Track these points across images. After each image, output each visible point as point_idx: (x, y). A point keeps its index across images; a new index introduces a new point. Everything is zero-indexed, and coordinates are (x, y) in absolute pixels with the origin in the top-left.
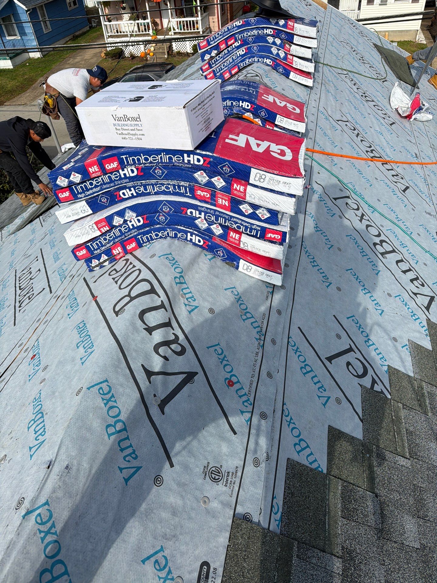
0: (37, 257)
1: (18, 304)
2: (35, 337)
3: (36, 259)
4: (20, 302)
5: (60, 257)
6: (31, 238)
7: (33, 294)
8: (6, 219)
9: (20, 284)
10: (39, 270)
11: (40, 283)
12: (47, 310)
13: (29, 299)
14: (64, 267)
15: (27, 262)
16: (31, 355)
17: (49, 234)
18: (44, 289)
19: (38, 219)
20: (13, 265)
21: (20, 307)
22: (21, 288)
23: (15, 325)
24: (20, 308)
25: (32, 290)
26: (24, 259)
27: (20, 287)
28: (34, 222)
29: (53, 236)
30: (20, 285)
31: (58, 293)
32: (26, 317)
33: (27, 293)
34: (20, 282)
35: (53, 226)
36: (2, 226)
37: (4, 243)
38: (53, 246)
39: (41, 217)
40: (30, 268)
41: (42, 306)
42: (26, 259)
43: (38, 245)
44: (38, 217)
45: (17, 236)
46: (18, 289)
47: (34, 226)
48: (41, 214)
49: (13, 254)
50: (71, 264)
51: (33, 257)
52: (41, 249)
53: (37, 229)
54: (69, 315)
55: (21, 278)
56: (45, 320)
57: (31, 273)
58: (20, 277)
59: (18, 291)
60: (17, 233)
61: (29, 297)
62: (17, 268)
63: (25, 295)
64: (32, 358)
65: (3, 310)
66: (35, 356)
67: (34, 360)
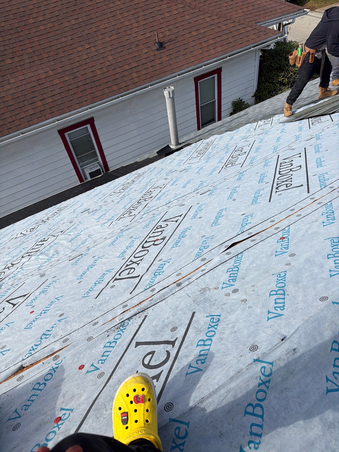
2: (286, 223)
5: (323, 164)
6: (298, 133)
7: (291, 184)
12: (302, 205)
14: (326, 176)
15: (289, 154)
16: (280, 235)
17: (315, 138)
19: (307, 120)
20: (277, 150)
23: (270, 201)
26: (286, 150)
28: (302, 121)
29: (319, 141)
31: (317, 196)
32: (281, 201)
35: (321, 133)
37: (272, 127)
38: (317, 151)
39: (310, 119)
40: (292, 161)
41: (298, 200)
42: (290, 151)
43: (303, 143)
44: (308, 118)
45: (285, 127)
47: (302, 124)
48: (311, 117)
49: (278, 140)
50: (335, 177)
51: (296, 152)
53: (304, 129)
54: (323, 222)
56: (298, 213)
57: (292, 165)
60: (286, 124)
61: (287, 184)
62: (280, 155)
64: (281, 239)
65: (262, 184)
66: (284, 238)
67: (283, 241)
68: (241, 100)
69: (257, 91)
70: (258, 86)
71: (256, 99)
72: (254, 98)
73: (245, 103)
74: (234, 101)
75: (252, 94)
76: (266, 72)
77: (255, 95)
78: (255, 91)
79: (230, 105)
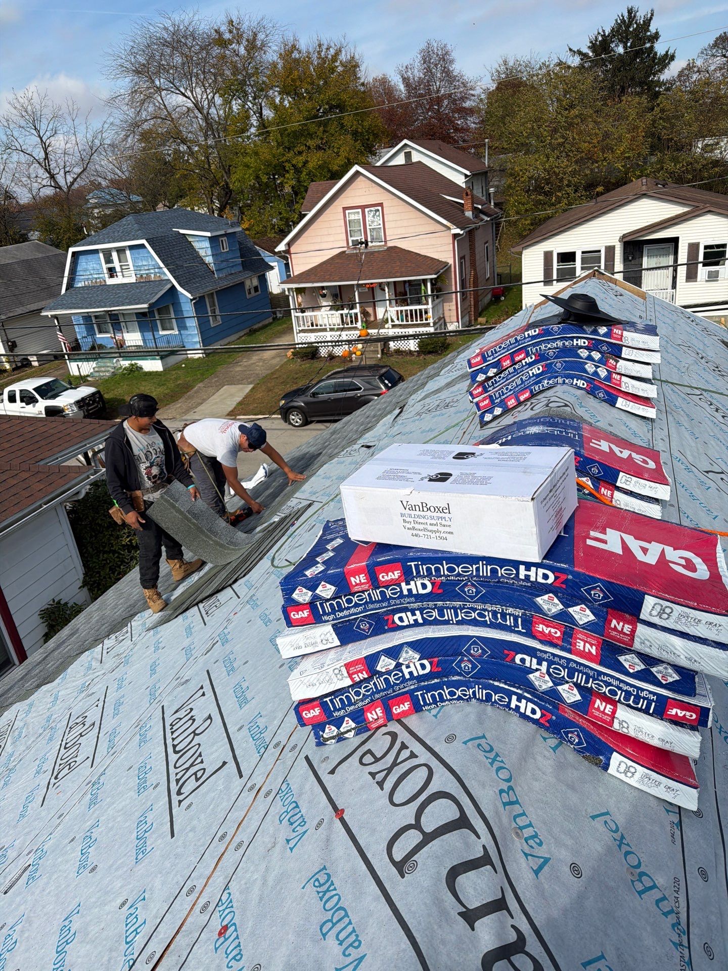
0: (202, 688)
1: (174, 788)
2: (219, 880)
3: (201, 692)
4: (178, 781)
5: (249, 695)
6: (186, 643)
7: (204, 769)
8: (139, 601)
9: (173, 739)
10: (210, 717)
11: (215, 748)
12: (237, 815)
13: (197, 780)
14: (261, 722)
15: (182, 694)
16: (216, 924)
17: (219, 643)
18: (225, 763)
19: (196, 608)
20: (157, 695)
21: (179, 793)
22: (177, 749)
23: (173, 835)
24: (181, 798)
25: (199, 760)
26: (175, 688)
27: (174, 746)
28: (188, 613)
29: (228, 647)
30: (176, 742)
31: (258, 780)
32: (195, 822)
33: (192, 765)
34: (174, 736)
35: (226, 628)
36: (132, 612)
37: (135, 644)
38: (231, 670)
39: (201, 605)
40: (191, 709)
41: (226, 805)
42: (181, 688)
43: (201, 660)
44: (197, 604)
45: (159, 636)
46: (170, 750)
47: (190, 620)
48: (201, 601)
49: (153, 670)
50: (275, 718)
51: (193, 686)
52: (208, 672)
53: (196, 629)
54: (288, 841)
55: (175, 728)
56: (237, 840)
57: (194, 720)
58: (171, 725)
59: (173, 757)
60: (159, 629)
61: (195, 774)
62: (165, 704)
63: (188, 769)
64: (220, 934)
65: (146, 793)
66: (225, 928)
67: (226, 940)
68: (59, 602)
69: (86, 574)
70: (85, 565)
71: (89, 590)
72: (85, 589)
73: (69, 605)
74: (43, 609)
75: (80, 583)
76: (90, 538)
77: (85, 584)
78: (81, 576)
79: (36, 620)
